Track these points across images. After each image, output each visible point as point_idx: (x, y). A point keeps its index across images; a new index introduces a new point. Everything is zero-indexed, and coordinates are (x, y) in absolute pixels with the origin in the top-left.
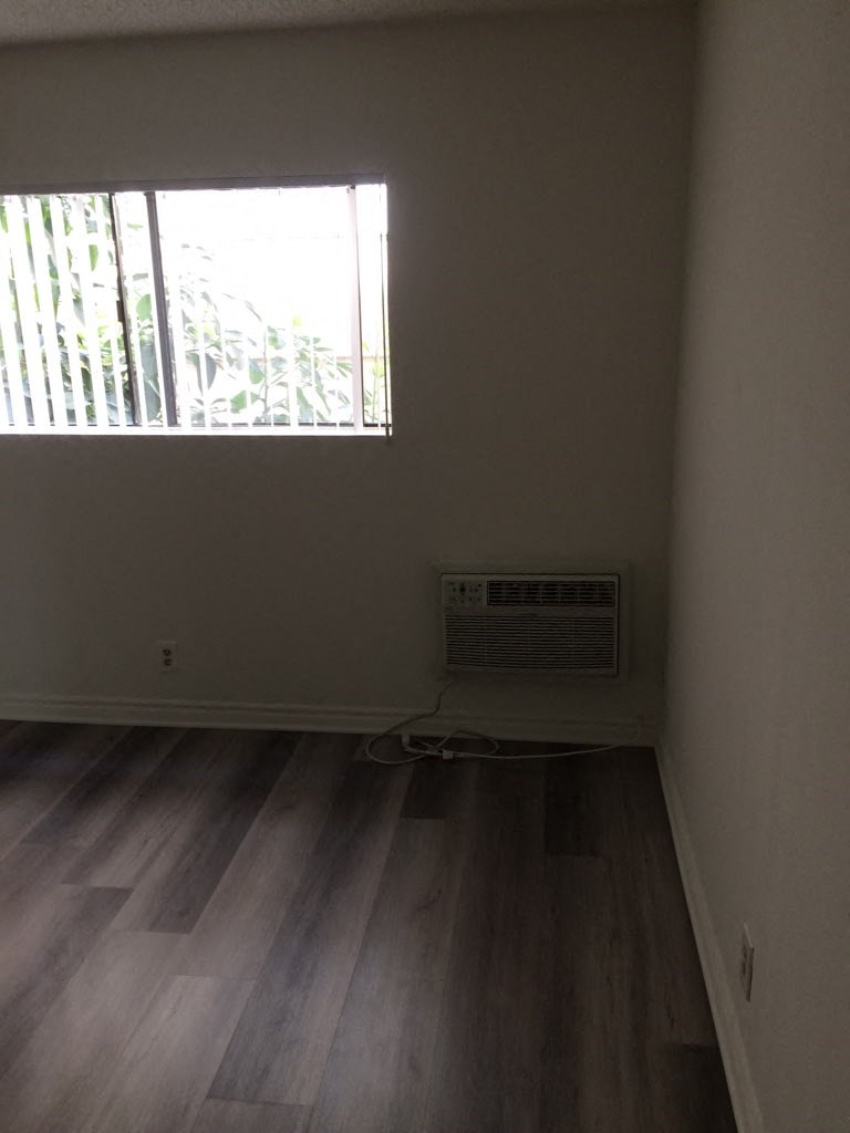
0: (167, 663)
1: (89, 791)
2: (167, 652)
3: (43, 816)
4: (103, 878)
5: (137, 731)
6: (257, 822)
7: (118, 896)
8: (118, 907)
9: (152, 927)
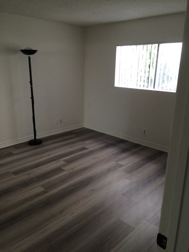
0: (144, 133)
1: (124, 151)
2: (145, 131)
3: (116, 152)
4: (120, 163)
5: (137, 144)
6: (149, 163)
7: (122, 166)
8: (121, 167)
9: (125, 171)
